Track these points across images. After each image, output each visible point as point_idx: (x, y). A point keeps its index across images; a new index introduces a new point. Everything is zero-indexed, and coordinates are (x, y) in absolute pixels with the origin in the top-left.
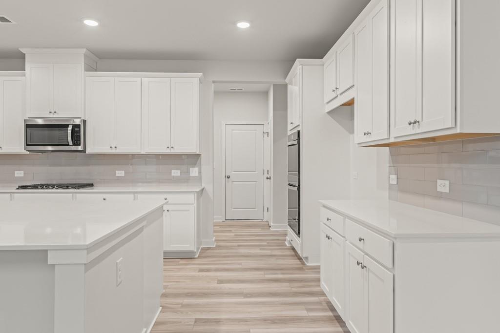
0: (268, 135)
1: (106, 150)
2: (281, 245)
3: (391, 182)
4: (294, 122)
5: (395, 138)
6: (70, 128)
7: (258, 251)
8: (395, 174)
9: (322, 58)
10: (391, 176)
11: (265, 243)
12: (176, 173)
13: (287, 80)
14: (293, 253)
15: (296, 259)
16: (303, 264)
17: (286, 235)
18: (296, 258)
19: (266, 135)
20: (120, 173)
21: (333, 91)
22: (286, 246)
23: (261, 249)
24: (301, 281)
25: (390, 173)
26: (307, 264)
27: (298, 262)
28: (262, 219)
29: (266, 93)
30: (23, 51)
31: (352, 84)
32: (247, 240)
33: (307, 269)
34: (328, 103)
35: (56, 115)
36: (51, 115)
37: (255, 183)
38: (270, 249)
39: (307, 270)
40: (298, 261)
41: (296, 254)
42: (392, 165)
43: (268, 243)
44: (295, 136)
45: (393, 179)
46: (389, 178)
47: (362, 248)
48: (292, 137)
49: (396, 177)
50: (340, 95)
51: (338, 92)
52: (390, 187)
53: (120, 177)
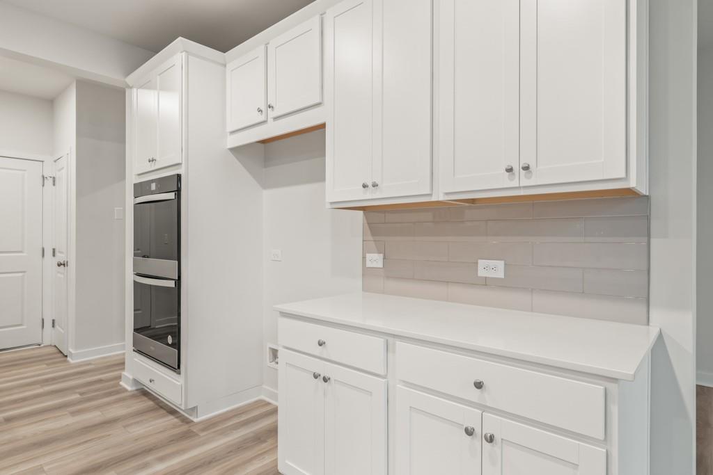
0: (54, 181)
2: (114, 390)
3: (369, 264)
4: (158, 159)
5: (447, 194)
7: (66, 421)
8: (380, 253)
9: (224, 51)
10: (368, 256)
11: (76, 397)
14: (151, 403)
15: (163, 416)
16: (186, 421)
17: (121, 364)
18: (163, 412)
19: (49, 182)
21: (260, 111)
22: (126, 390)
23: (73, 414)
24: (210, 462)
25: (365, 251)
26: (196, 420)
27: (171, 419)
28: (40, 342)
29: (49, 103)
31: (318, 100)
32: (24, 399)
33: (204, 430)
34: (233, 132)
37: (20, 274)
38: (97, 408)
39: (202, 434)
40: (171, 417)
41: (158, 404)
42: (371, 238)
43: (81, 394)
44: (162, 184)
45: (375, 260)
46: (364, 258)
47: (476, 400)
48: (153, 186)
49: (382, 255)
50: (276, 119)
51: (272, 114)
52: (367, 272)
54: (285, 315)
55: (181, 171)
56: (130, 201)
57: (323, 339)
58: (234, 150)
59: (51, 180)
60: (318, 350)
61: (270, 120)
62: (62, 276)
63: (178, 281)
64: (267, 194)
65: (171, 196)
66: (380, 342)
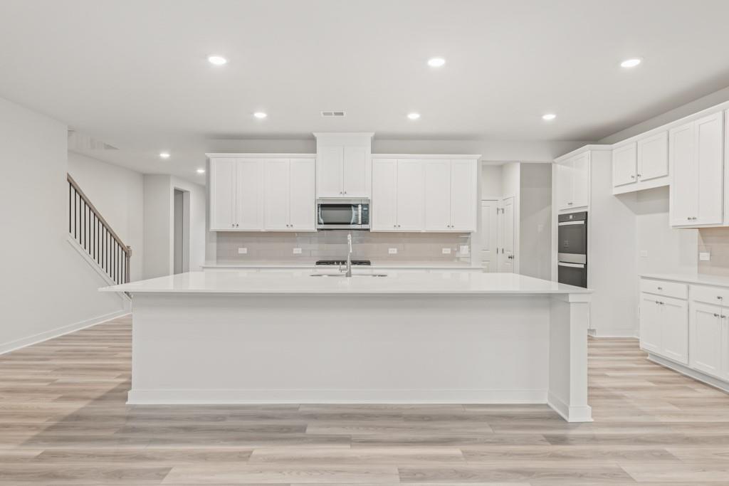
0: (504, 211)
1: (390, 228)
3: (701, 259)
4: (574, 203)
6: (360, 207)
8: (707, 252)
10: (701, 254)
12: (446, 251)
13: (556, 160)
19: (500, 212)
20: (393, 251)
21: (633, 177)
25: (699, 251)
26: (595, 336)
30: (315, 134)
31: (665, 174)
34: (616, 187)
35: (346, 196)
36: (342, 196)
37: (488, 262)
42: (702, 244)
44: (577, 216)
45: (705, 256)
46: (699, 255)
47: (719, 304)
48: (571, 217)
49: (709, 254)
50: (642, 181)
51: (639, 179)
52: (701, 263)
53: (393, 254)
54: (643, 277)
55: (588, 210)
56: (555, 224)
57: (661, 287)
58: (618, 196)
59: (501, 211)
60: (658, 292)
61: (639, 182)
62: (509, 264)
63: (586, 265)
64: (638, 218)
65: (583, 222)
66: (684, 286)
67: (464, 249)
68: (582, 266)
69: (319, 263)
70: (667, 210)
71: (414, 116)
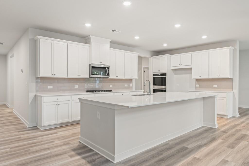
10: (196, 85)
12: (126, 85)
13: (152, 57)
21: (179, 65)
30: (90, 37)
34: (172, 67)
36: (100, 64)
42: (197, 83)
48: (159, 75)
51: (182, 65)
53: (111, 87)
55: (166, 73)
56: (151, 77)
58: (172, 69)
63: (166, 89)
65: (165, 76)
67: (131, 85)
68: (165, 89)
69: (87, 91)
70: (191, 74)
71: (137, 38)
